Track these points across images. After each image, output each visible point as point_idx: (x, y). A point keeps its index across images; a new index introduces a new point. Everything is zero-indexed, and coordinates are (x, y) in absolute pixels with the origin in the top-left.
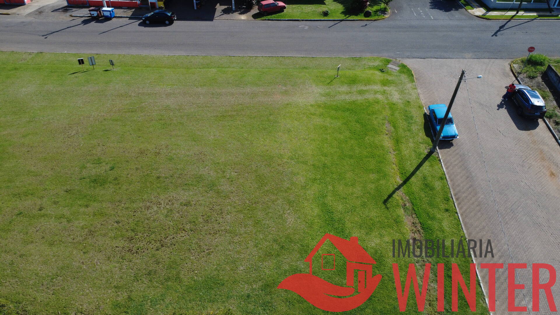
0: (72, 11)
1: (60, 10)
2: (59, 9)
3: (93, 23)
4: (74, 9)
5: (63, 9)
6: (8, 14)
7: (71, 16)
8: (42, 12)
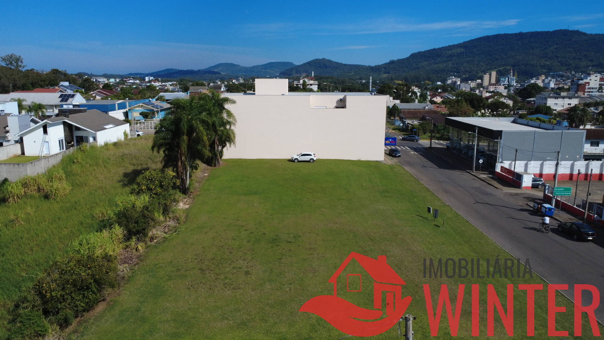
2: (529, 198)
3: (526, 213)
6: (497, 188)
7: (527, 204)
8: (518, 195)
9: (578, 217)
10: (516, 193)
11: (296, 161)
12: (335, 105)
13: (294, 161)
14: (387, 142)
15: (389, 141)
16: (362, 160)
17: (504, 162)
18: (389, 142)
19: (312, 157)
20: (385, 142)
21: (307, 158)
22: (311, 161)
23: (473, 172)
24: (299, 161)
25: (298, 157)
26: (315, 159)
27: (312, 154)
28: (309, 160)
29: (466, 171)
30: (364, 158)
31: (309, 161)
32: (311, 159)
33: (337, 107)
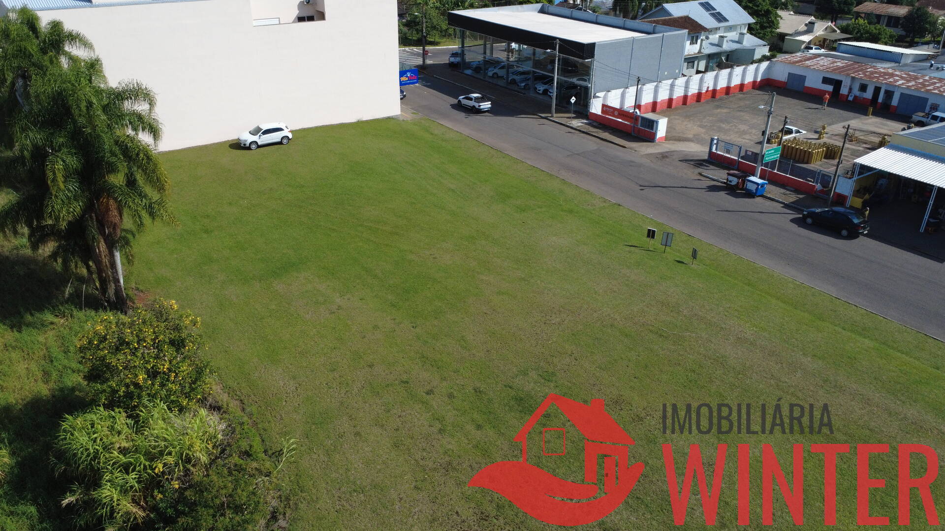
0: (708, 168)
1: (692, 163)
2: (692, 160)
3: (722, 194)
4: (712, 167)
5: (697, 162)
6: (624, 147)
7: (700, 174)
8: (667, 157)
9: (787, 187)
10: (662, 154)
11: (253, 146)
12: (295, 12)
13: (249, 148)
14: (404, 79)
15: (407, 76)
16: (364, 119)
17: (597, 94)
18: (407, 79)
19: (286, 133)
20: (400, 80)
21: (275, 137)
22: (285, 141)
23: (552, 117)
24: (259, 147)
25: (255, 138)
26: (290, 136)
27: (283, 127)
28: (279, 140)
29: (540, 116)
30: (367, 116)
31: (280, 143)
32: (282, 138)
33: (301, 19)
